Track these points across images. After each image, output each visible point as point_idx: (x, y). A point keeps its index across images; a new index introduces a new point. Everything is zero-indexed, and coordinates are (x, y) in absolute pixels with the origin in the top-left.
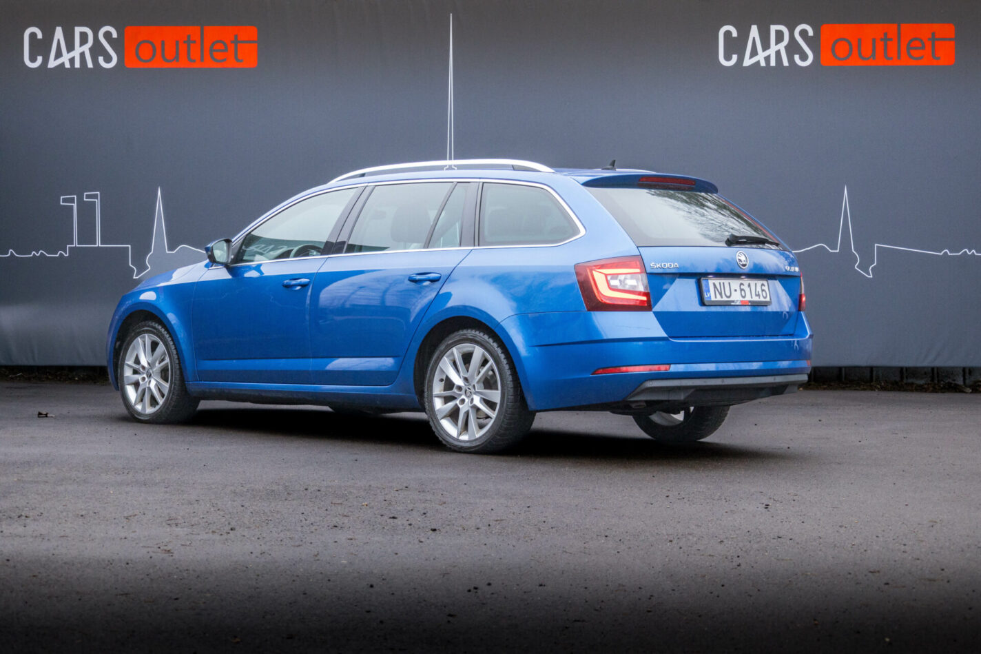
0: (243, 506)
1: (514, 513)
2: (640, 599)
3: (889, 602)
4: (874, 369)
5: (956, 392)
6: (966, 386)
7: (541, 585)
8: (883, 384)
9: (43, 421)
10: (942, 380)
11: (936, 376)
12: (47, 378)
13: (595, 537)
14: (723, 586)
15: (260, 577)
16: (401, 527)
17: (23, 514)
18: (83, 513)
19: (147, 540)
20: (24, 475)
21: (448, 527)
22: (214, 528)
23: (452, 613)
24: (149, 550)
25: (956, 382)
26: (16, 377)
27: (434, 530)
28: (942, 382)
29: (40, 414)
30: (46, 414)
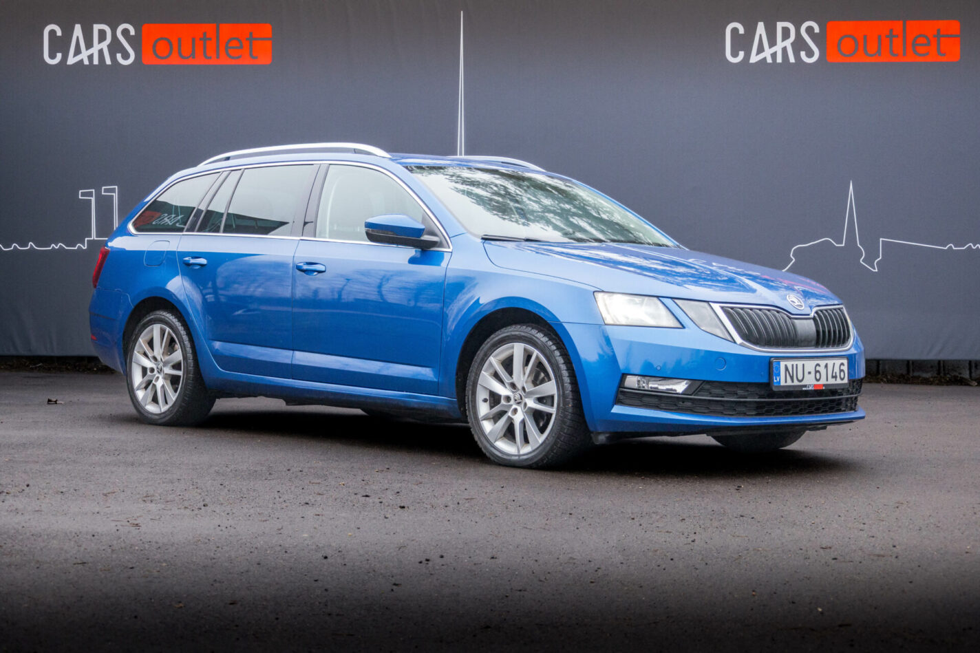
0: (221, 485)
1: (486, 493)
2: (586, 571)
3: (832, 575)
4: (881, 362)
5: (961, 385)
6: (972, 380)
7: (493, 558)
8: (889, 377)
9: (52, 407)
10: (948, 374)
11: (942, 369)
12: (67, 369)
13: (559, 514)
14: (672, 559)
15: (220, 549)
16: (371, 505)
17: (5, 491)
18: (64, 490)
19: (118, 515)
20: (16, 456)
21: (418, 505)
22: (186, 504)
23: (397, 583)
24: (118, 523)
25: (962, 376)
26: (36, 368)
27: (403, 507)
28: (948, 376)
29: (49, 401)
30: (56, 401)
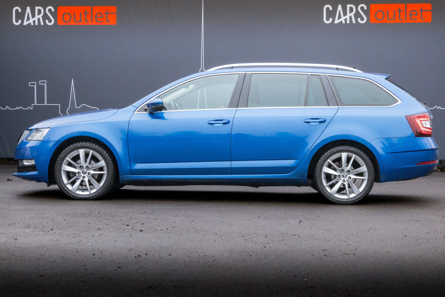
0: (65, 220)
2: (209, 261)
3: (320, 263)
7: (170, 255)
9: (10, 182)
13: (211, 234)
14: (251, 256)
15: (48, 250)
16: (128, 229)
19: (10, 234)
21: (149, 230)
22: (44, 229)
23: (120, 267)
24: (8, 238)
27: (141, 231)
29: (8, 179)
30: (11, 180)
